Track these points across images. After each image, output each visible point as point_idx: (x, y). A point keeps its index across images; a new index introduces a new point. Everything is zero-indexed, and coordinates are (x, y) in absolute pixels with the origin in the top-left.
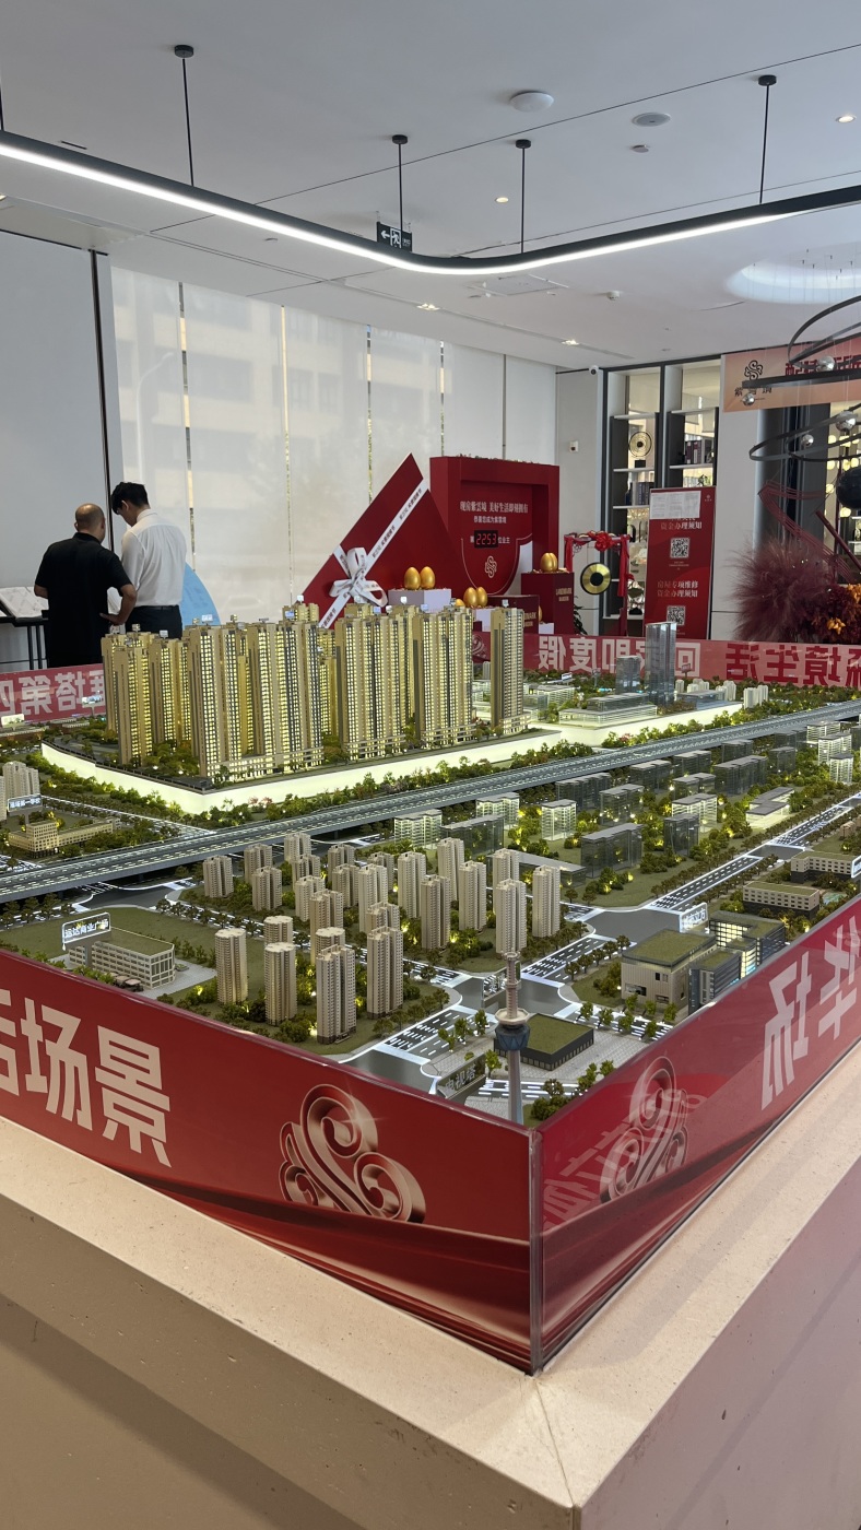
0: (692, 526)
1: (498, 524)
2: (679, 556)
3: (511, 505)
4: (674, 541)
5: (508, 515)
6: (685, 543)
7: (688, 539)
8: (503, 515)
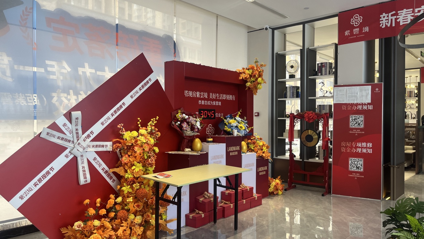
0: (365, 107)
1: (215, 106)
2: (356, 126)
3: (224, 95)
4: (352, 118)
5: (222, 101)
6: (361, 119)
7: (363, 116)
8: (219, 100)
